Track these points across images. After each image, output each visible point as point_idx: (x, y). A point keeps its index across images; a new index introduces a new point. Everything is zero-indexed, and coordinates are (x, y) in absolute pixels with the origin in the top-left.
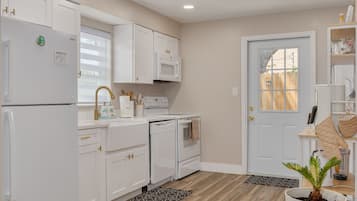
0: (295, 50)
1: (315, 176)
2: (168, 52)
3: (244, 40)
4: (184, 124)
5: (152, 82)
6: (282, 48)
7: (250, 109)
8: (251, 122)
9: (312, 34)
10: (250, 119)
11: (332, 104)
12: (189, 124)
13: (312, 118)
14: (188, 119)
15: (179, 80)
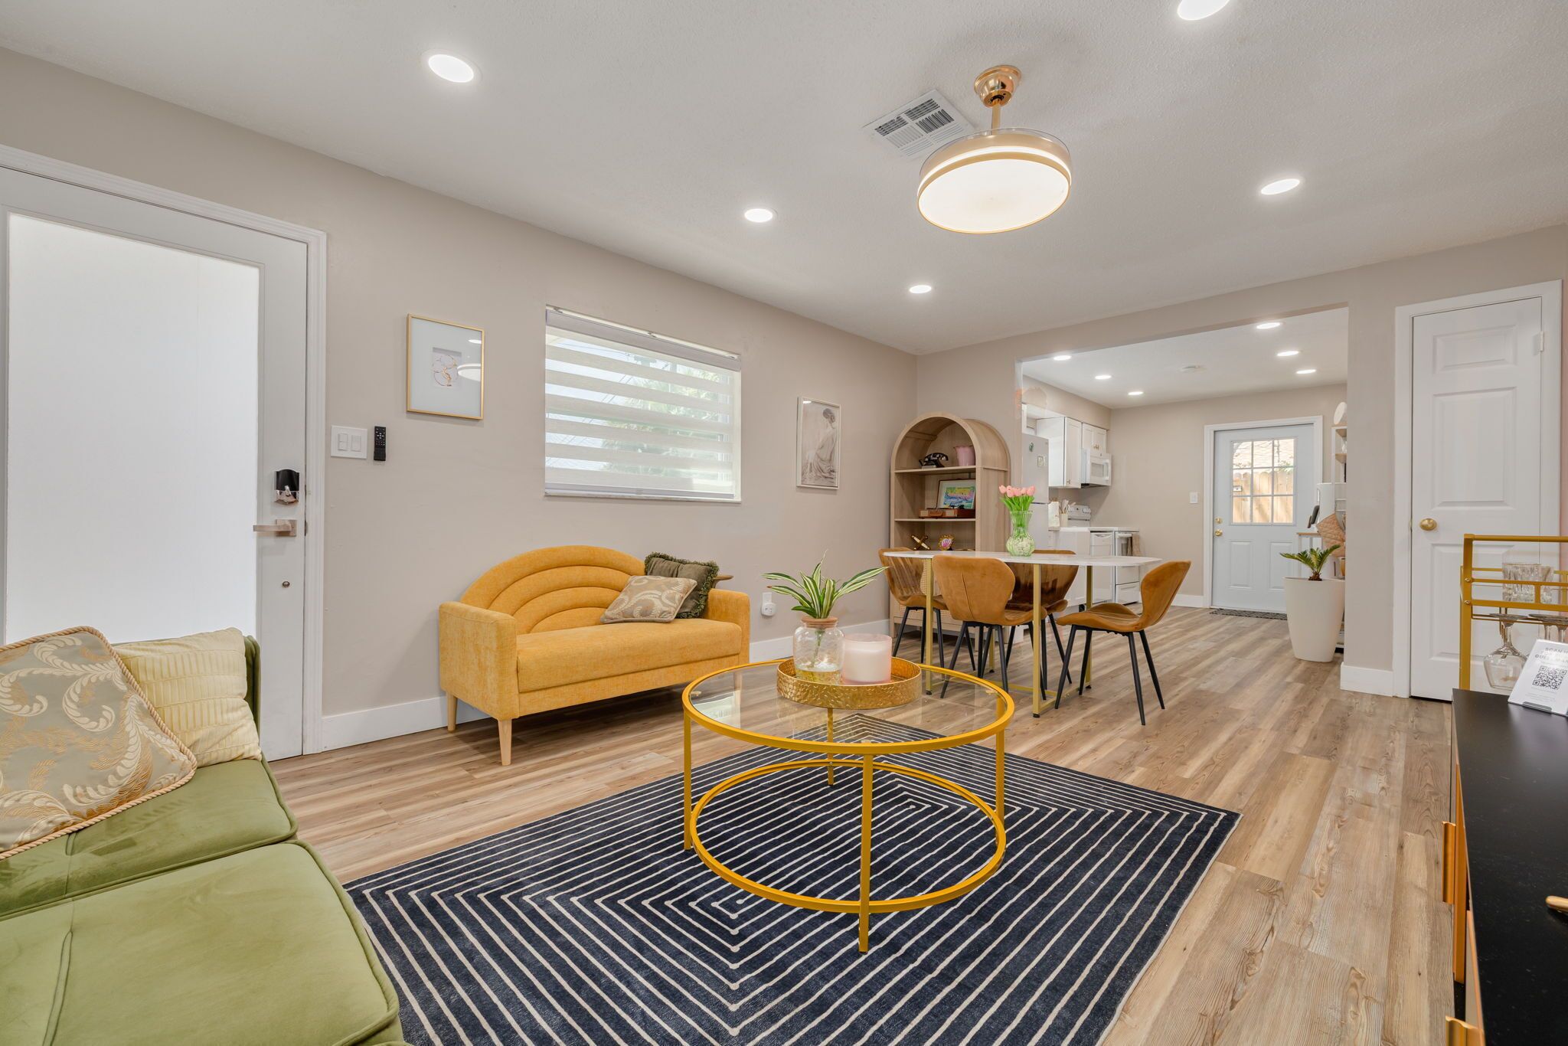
0: (1291, 442)
1: (1314, 560)
2: (1097, 447)
3: (1209, 430)
4: (1121, 538)
5: (1080, 487)
6: (1268, 439)
7: (1215, 522)
8: (1218, 540)
9: (1318, 421)
10: (1216, 535)
11: (1336, 502)
12: (1127, 539)
13: (1313, 520)
14: (1126, 532)
15: (1109, 484)
